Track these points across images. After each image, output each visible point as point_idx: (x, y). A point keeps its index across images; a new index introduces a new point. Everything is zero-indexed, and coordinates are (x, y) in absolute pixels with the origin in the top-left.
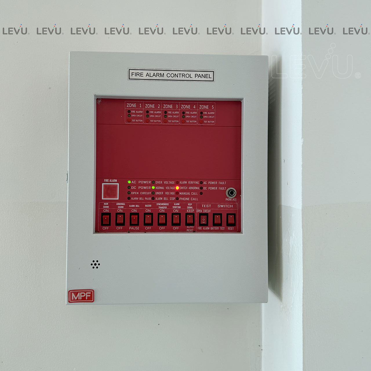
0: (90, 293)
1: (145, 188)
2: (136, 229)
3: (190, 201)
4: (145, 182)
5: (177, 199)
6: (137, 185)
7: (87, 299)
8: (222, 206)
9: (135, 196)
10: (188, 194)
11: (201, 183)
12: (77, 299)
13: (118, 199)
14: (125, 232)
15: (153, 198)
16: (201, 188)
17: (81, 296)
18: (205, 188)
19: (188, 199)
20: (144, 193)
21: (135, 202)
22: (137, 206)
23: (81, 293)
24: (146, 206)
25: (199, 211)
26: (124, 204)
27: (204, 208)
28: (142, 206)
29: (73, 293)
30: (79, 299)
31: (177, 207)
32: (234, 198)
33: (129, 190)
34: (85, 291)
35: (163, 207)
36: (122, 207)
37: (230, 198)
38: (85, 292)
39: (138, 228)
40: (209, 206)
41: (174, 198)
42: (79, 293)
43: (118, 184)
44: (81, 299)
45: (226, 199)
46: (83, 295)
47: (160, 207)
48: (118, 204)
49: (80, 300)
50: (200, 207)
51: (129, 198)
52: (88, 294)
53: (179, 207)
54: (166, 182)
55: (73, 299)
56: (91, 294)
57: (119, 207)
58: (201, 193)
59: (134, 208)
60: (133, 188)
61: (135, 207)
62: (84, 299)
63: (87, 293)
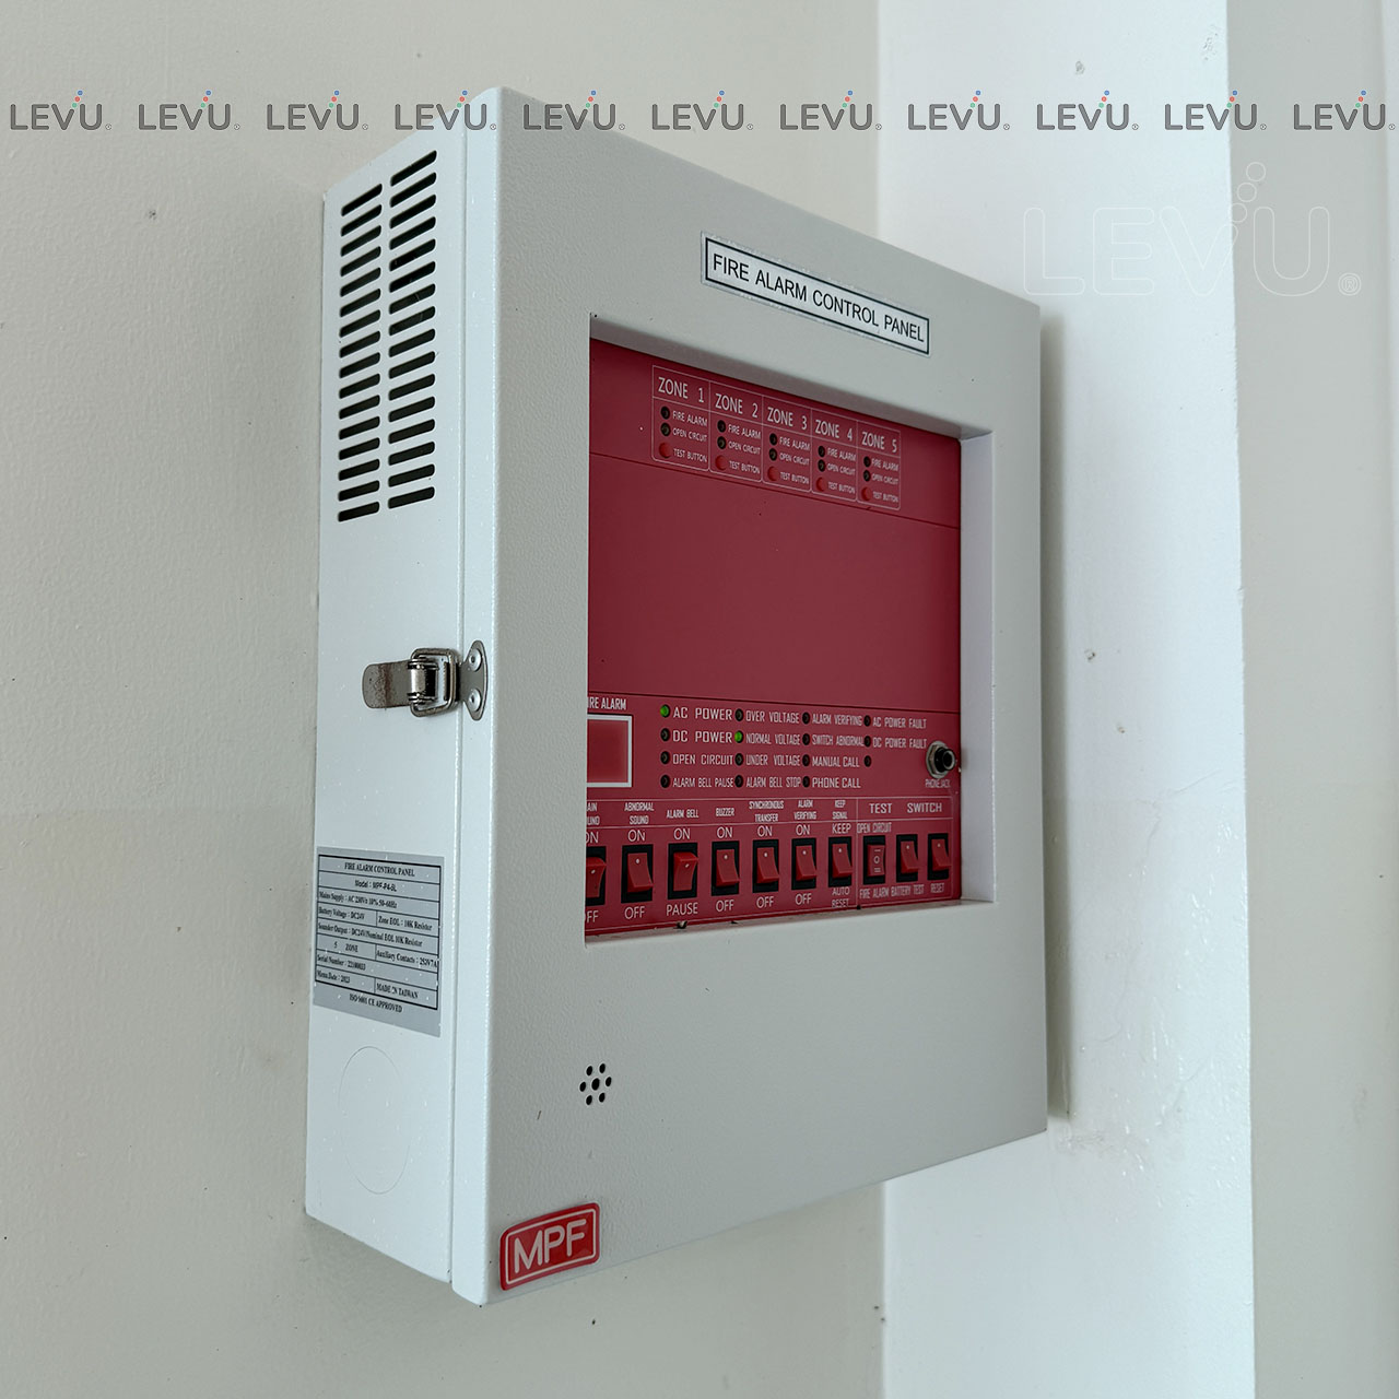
0: (583, 1222)
1: (714, 737)
2: (689, 911)
3: (840, 792)
4: (714, 714)
5: (806, 782)
6: (693, 724)
7: (569, 1253)
8: (918, 808)
9: (685, 771)
10: (835, 763)
11: (867, 721)
12: (535, 1267)
13: (629, 785)
14: (652, 927)
15: (739, 782)
16: (868, 741)
17: (549, 1245)
18: (876, 742)
19: (833, 783)
20: (712, 759)
21: (686, 798)
22: (691, 813)
23: (548, 1231)
24: (719, 812)
25: (863, 828)
26: (648, 807)
27: (875, 816)
28: (707, 812)
29: (517, 1241)
30: (540, 1263)
31: (806, 815)
32: (944, 778)
33: (665, 746)
34: (561, 1217)
35: (766, 815)
36: (644, 820)
37: (937, 780)
38: (564, 1223)
39: (692, 907)
40: (887, 808)
41: (798, 781)
42: (540, 1233)
43: (629, 719)
44: (547, 1261)
45: (928, 783)
46: (554, 1237)
47: (760, 818)
48: (631, 807)
49: (544, 1265)
50: (866, 815)
51: (666, 782)
52: (575, 1231)
53: (812, 815)
54: (775, 717)
55: (517, 1270)
56: (588, 1230)
57: (634, 820)
58: (868, 761)
59: (682, 820)
60: (678, 736)
61: (685, 820)
62: (558, 1256)
63: (570, 1226)
